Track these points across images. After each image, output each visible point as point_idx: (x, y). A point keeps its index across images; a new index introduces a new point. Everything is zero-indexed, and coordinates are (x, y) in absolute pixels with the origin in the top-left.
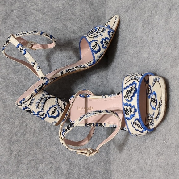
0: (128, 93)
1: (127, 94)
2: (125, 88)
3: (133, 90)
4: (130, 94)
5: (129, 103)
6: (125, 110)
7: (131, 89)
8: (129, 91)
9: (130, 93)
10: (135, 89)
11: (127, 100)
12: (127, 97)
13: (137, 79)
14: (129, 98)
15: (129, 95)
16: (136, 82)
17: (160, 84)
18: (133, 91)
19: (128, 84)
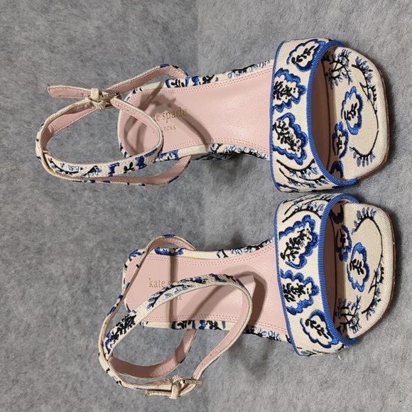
0: (290, 245)
1: (288, 248)
2: (281, 234)
3: (305, 238)
4: (298, 248)
5: (295, 272)
6: (286, 288)
7: (298, 234)
8: (295, 241)
9: (296, 246)
10: (311, 237)
11: (289, 264)
12: (291, 257)
13: (315, 210)
14: (294, 257)
15: (295, 250)
16: (313, 216)
17: (377, 227)
18: (306, 242)
19: (290, 223)
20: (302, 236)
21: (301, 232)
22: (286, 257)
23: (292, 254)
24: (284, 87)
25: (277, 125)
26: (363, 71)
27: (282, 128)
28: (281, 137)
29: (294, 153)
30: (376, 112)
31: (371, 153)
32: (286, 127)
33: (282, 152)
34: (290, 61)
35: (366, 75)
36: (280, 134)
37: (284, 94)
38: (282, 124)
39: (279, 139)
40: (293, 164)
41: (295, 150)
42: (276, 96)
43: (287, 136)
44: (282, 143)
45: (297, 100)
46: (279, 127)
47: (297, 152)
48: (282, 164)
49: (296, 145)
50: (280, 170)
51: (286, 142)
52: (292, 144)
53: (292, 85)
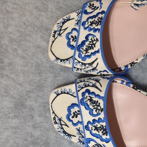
0: (93, 46)
1: (94, 44)
2: (98, 52)
3: (85, 49)
4: (89, 44)
5: (92, 32)
7: (89, 51)
8: (91, 48)
9: (90, 46)
10: (81, 50)
11: (94, 36)
12: (93, 40)
14: (91, 39)
15: (91, 43)
16: (80, 60)
18: (85, 47)
19: (93, 58)
20: (87, 51)
21: (87, 53)
22: (96, 40)
23: (93, 41)
27: (97, 109)
28: (98, 104)
29: (90, 95)
32: (95, 110)
33: (98, 96)
34: (103, 146)
36: (99, 106)
37: (98, 128)
40: (92, 89)
41: (89, 97)
43: (94, 105)
44: (97, 101)
45: (89, 122)
46: (99, 110)
48: (99, 89)
49: (89, 99)
50: (101, 86)
51: (95, 101)
52: (91, 100)
53: (94, 132)
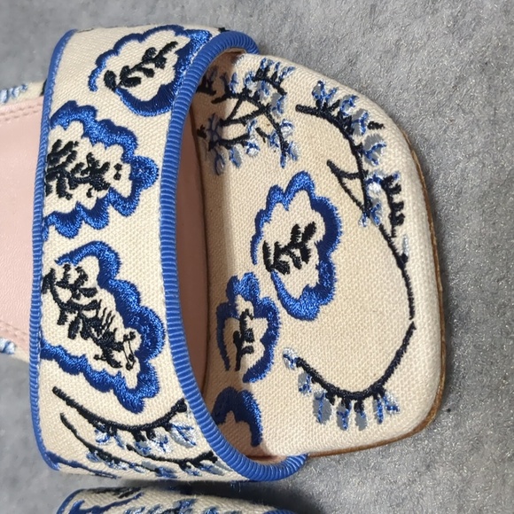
24: (81, 158)
25: (59, 276)
26: (346, 126)
27: (75, 288)
28: (71, 317)
29: (113, 371)
30: (402, 261)
31: (377, 390)
32: (88, 285)
33: (73, 366)
34: (100, 81)
35: (357, 140)
36: (65, 308)
37: (84, 181)
38: (74, 276)
39: (61, 321)
40: (107, 405)
41: (117, 365)
42: (54, 184)
43: (90, 314)
44: (71, 336)
45: (127, 205)
46: (64, 283)
47: (124, 371)
48: (70, 403)
49: (120, 347)
50: (63, 419)
51: (86, 335)
52: (109, 346)
53: (110, 155)
